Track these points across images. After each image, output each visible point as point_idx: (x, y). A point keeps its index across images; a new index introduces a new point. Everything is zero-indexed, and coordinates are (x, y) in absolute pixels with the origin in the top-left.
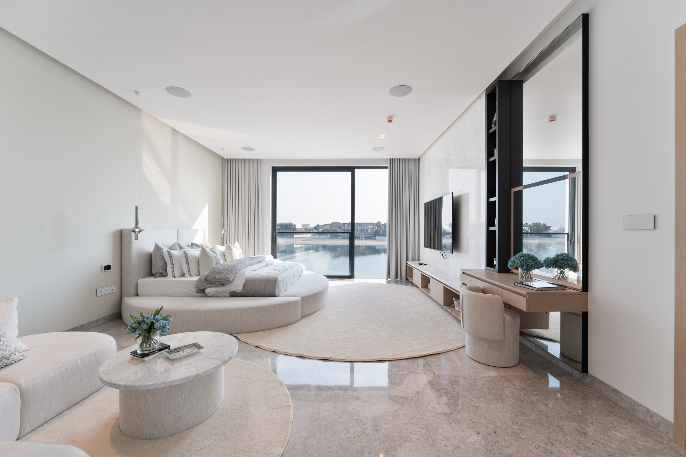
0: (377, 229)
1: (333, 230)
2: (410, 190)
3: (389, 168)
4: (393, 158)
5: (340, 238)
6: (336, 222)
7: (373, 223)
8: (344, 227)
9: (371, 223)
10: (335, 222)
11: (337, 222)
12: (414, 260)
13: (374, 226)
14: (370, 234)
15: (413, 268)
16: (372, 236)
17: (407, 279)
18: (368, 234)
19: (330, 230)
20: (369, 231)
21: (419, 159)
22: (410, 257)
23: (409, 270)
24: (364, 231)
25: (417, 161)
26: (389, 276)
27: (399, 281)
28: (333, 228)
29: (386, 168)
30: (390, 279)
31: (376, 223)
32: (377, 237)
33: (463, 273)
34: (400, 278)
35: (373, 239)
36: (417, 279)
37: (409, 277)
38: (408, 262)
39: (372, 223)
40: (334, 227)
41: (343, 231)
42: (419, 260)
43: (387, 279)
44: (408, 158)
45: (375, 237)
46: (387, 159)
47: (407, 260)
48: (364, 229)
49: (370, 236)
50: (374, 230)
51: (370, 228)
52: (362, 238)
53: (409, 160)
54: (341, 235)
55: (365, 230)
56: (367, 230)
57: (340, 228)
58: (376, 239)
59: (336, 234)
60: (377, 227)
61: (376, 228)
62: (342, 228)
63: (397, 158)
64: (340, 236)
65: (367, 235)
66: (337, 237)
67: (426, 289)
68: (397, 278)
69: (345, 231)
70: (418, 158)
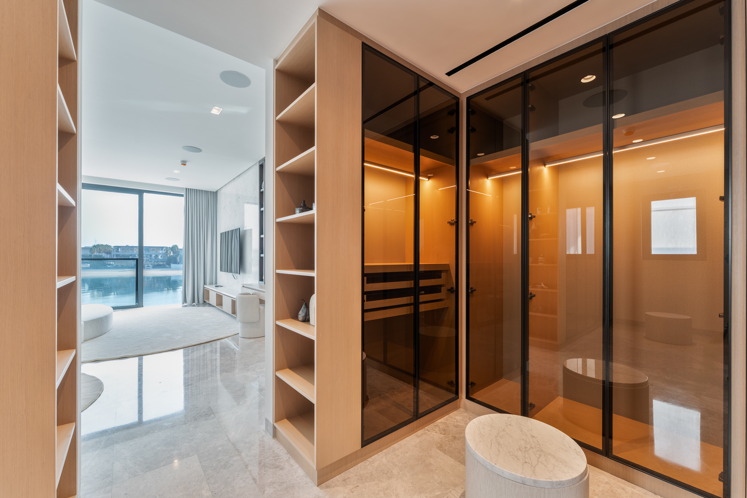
0: (172, 254)
1: (96, 256)
2: (207, 220)
3: (185, 196)
4: (190, 188)
5: (109, 268)
6: (102, 245)
7: (167, 248)
8: (117, 251)
9: (163, 247)
10: (99, 244)
11: (104, 244)
12: (211, 284)
13: (167, 251)
14: (161, 262)
15: (210, 290)
16: (165, 263)
17: (204, 302)
18: (158, 262)
19: (90, 256)
20: (160, 257)
21: (217, 192)
22: (208, 281)
23: (206, 293)
24: (151, 257)
25: (215, 194)
26: (185, 300)
27: (196, 304)
28: (96, 253)
29: (182, 195)
30: (186, 304)
31: (171, 246)
32: (173, 265)
33: (243, 286)
34: (197, 301)
35: (166, 268)
36: (213, 300)
37: (206, 299)
38: (205, 286)
39: (165, 247)
40: (97, 251)
41: (115, 258)
42: (216, 283)
43: (183, 304)
44: (205, 190)
45: (169, 265)
46: (183, 188)
47: (205, 284)
48: (151, 255)
49: (161, 263)
50: (167, 256)
51: (160, 254)
52: (148, 266)
53: (206, 192)
54: (112, 263)
55: (153, 256)
56: (157, 256)
57: (109, 253)
58: (170, 268)
59: (102, 262)
60: (172, 252)
61: (170, 253)
62: (113, 253)
63: (194, 188)
64: (109, 265)
65: (156, 262)
66: (105, 267)
67: (221, 306)
68: (194, 301)
69: (119, 258)
70: (215, 191)
